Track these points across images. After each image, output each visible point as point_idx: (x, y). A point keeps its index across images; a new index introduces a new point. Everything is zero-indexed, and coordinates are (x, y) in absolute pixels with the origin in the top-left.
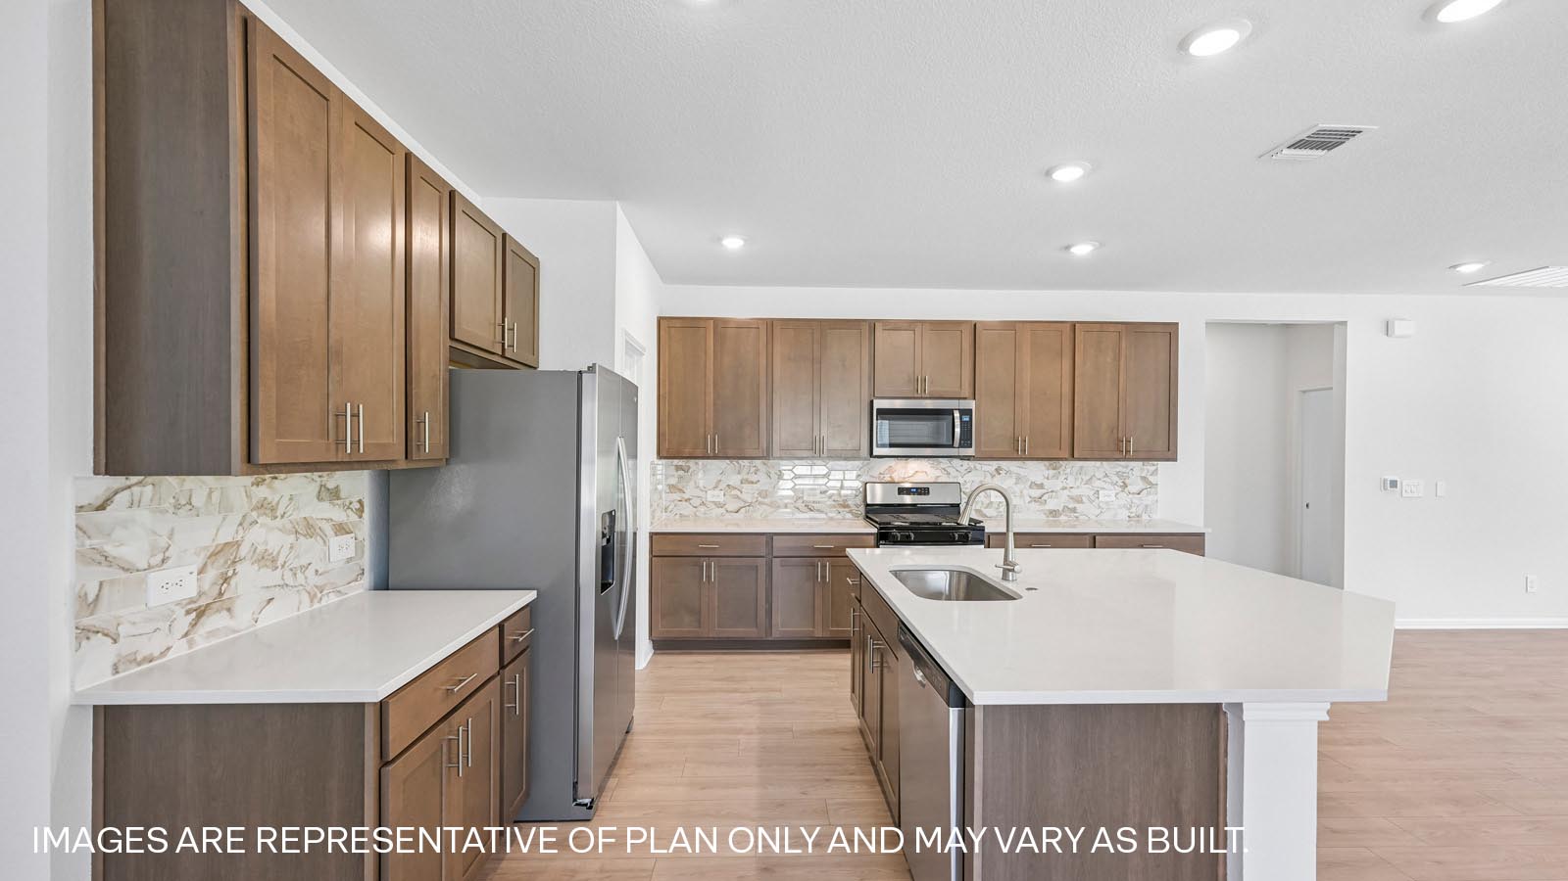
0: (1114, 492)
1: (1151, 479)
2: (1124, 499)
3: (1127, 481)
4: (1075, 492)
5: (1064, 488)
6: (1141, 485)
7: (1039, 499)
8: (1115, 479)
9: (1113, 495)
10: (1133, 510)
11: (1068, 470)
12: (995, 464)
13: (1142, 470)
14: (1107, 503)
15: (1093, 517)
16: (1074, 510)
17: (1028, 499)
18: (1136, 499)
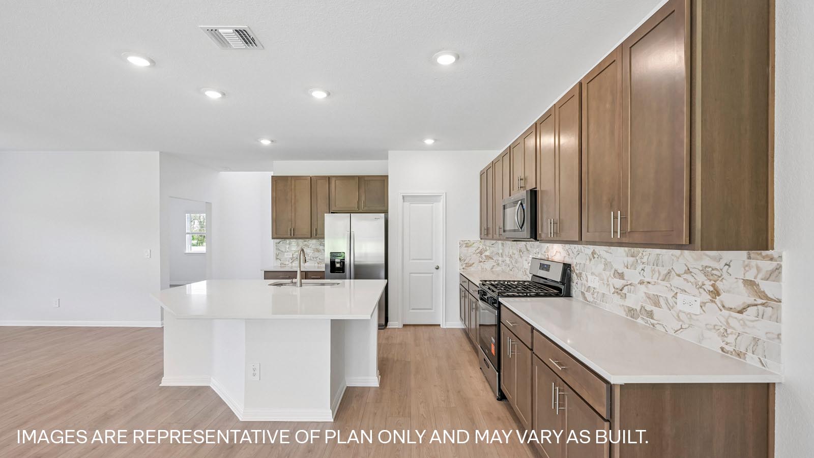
0: (699, 300)
1: (767, 287)
2: (714, 316)
3: (719, 284)
4: (653, 290)
5: (641, 283)
6: (744, 297)
7: (619, 291)
8: (701, 278)
9: (698, 304)
10: (731, 339)
11: (645, 260)
12: (592, 248)
13: (746, 267)
14: (689, 315)
15: (671, 332)
16: (650, 314)
17: (613, 290)
18: (735, 320)
